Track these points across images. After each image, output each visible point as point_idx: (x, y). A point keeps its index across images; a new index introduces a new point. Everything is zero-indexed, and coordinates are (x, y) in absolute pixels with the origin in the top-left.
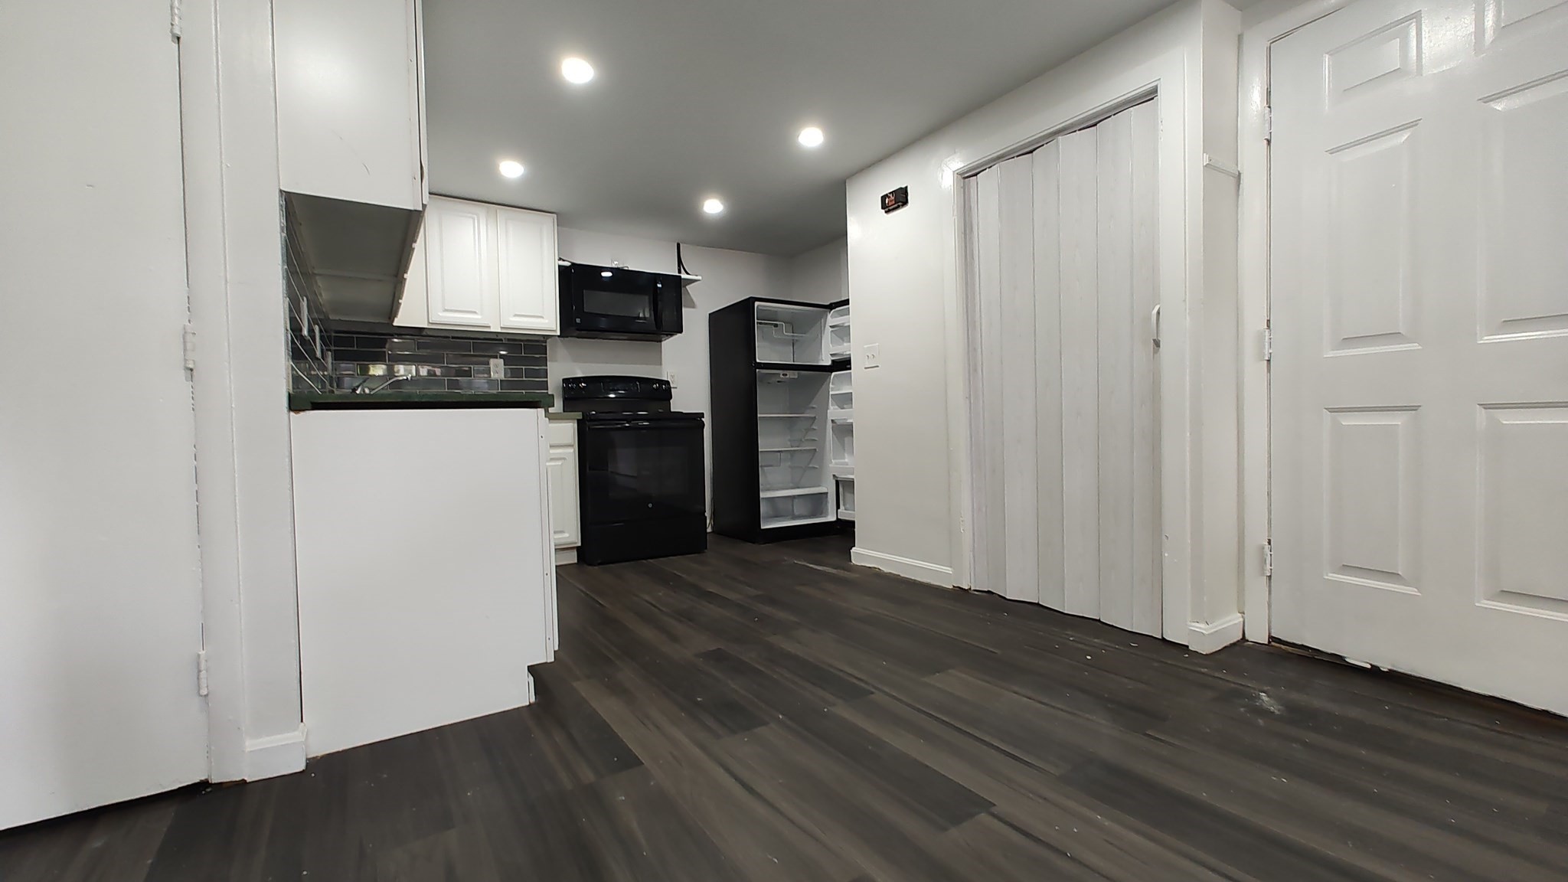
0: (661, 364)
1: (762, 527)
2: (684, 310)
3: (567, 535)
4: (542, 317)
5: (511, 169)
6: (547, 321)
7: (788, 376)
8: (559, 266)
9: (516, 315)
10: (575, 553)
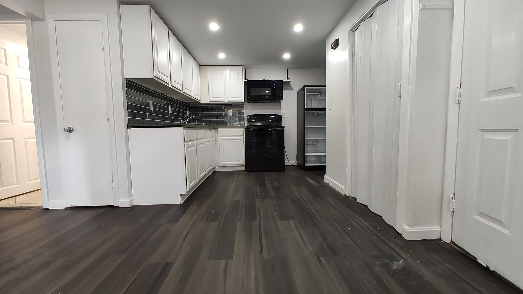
0: (280, 110)
1: (305, 165)
2: (283, 91)
3: (241, 162)
4: (239, 97)
5: (222, 56)
6: (240, 98)
7: (319, 113)
8: (244, 81)
9: (231, 97)
10: (244, 167)
